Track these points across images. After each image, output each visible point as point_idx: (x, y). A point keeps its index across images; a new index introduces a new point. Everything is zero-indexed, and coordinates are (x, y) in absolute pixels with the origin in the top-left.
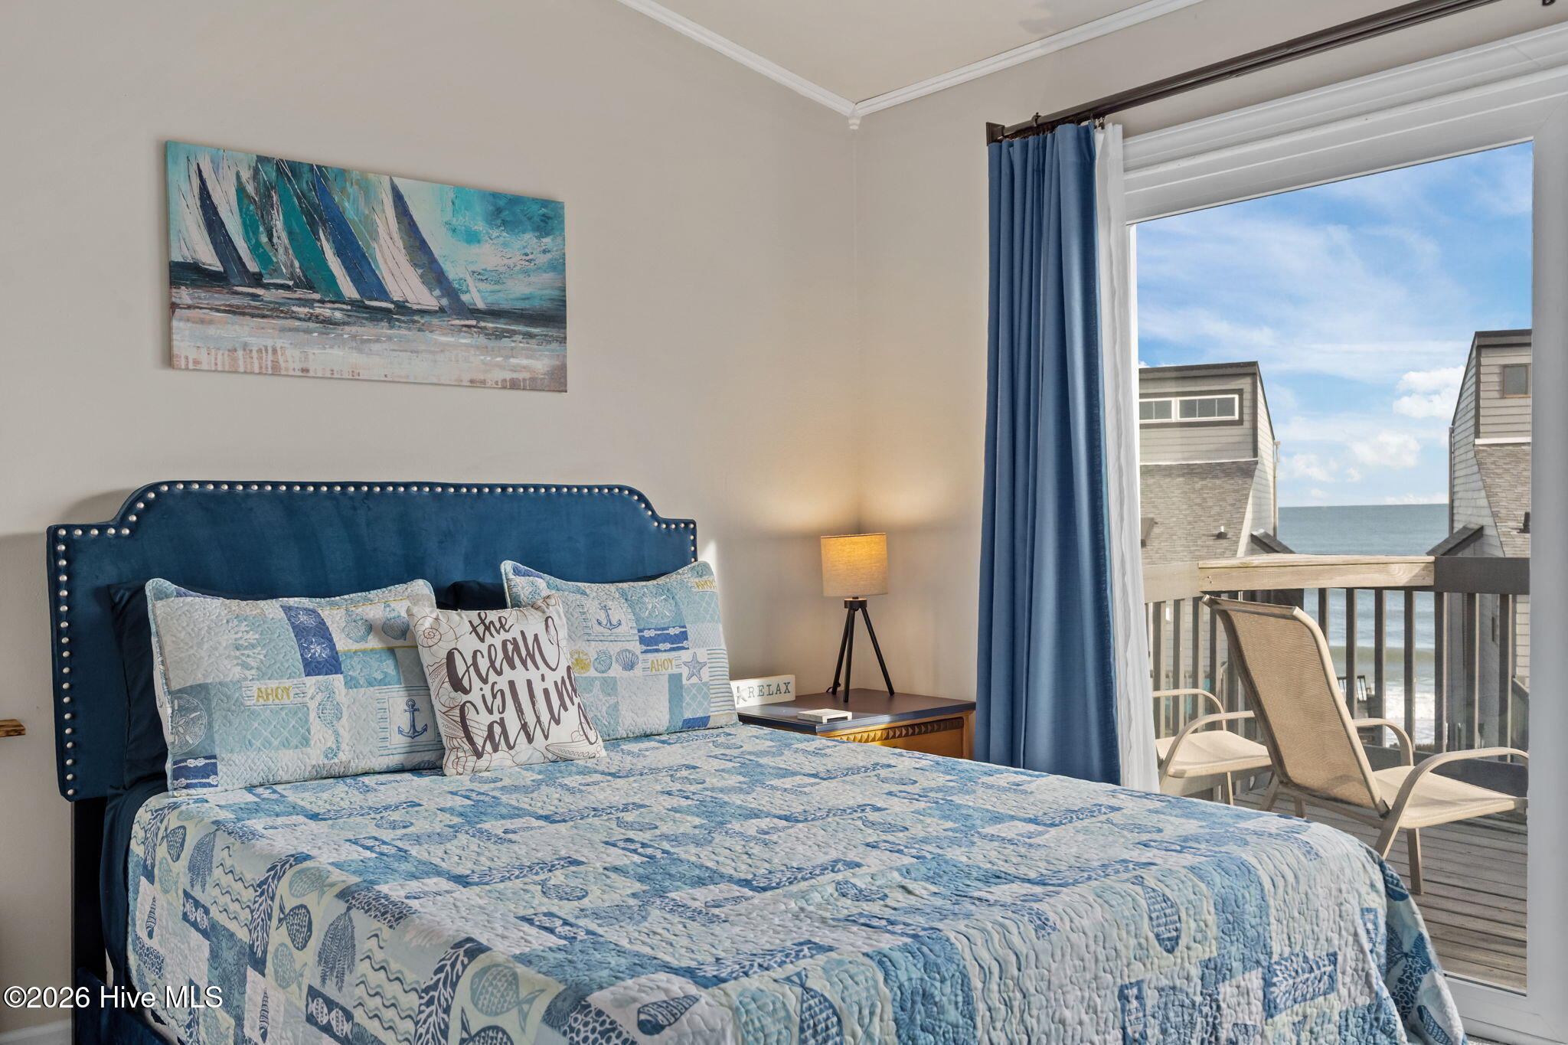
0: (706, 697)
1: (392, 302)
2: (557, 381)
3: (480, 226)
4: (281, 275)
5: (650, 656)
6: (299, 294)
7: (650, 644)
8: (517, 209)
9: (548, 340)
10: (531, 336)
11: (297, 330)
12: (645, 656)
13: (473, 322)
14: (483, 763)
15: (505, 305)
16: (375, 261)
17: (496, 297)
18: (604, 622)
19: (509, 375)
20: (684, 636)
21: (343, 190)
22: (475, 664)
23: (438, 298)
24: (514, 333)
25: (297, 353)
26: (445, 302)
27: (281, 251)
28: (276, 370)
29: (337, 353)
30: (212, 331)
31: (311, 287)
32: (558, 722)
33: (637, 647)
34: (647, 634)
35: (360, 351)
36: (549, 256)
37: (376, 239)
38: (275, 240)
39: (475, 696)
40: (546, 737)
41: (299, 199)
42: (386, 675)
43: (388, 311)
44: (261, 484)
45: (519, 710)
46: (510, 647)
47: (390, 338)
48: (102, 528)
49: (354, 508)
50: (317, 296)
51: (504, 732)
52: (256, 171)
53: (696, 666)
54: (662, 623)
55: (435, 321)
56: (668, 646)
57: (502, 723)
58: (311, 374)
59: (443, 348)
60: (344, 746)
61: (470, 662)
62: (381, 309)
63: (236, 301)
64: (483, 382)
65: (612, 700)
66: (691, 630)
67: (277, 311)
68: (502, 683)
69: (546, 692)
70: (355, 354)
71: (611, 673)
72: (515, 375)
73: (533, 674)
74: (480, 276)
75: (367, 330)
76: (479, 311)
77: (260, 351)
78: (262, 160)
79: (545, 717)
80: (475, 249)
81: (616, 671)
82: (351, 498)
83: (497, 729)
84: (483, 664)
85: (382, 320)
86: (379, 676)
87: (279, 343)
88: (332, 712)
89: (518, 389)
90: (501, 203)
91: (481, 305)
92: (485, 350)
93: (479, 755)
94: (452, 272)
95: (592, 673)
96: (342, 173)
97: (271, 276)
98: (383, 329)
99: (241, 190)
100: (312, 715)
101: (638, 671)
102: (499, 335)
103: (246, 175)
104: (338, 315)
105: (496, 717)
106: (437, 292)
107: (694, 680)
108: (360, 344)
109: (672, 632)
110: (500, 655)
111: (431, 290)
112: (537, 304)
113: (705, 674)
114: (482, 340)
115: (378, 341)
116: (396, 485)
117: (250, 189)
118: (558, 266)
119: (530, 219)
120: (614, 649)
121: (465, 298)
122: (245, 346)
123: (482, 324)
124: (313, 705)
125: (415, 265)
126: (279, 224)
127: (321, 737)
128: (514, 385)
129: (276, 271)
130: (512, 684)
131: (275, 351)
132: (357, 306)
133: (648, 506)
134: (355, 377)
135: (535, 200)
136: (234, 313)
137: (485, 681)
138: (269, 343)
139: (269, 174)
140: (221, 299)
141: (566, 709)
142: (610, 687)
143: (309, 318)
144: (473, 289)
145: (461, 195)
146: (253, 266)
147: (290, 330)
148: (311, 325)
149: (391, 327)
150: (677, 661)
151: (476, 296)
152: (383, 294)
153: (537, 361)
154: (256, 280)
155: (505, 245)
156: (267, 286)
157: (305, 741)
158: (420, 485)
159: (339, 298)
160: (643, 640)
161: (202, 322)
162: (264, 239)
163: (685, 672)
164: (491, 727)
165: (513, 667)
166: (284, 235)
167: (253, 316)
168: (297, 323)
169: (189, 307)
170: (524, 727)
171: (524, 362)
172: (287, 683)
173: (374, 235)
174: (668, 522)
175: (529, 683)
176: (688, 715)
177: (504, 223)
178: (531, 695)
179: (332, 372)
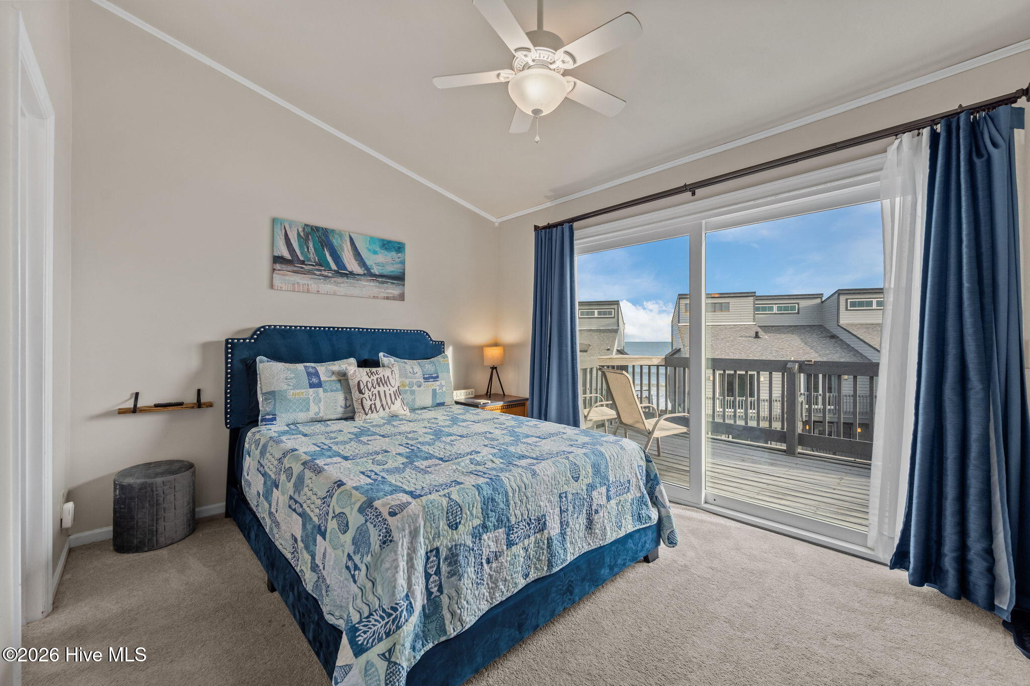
0: (444, 396)
1: (348, 271)
2: (401, 297)
3: (378, 249)
4: (311, 261)
5: (426, 383)
6: (317, 267)
7: (426, 379)
8: (390, 245)
9: (399, 285)
10: (394, 283)
11: (316, 279)
12: (425, 383)
13: (375, 279)
14: (368, 417)
15: (385, 274)
16: (343, 258)
17: (382, 271)
18: (412, 372)
19: (386, 295)
20: (438, 377)
21: (333, 236)
22: (367, 385)
23: (363, 271)
24: (388, 282)
25: (316, 286)
26: (365, 272)
27: (311, 254)
28: (308, 291)
29: (329, 286)
30: (287, 278)
31: (321, 266)
32: (394, 404)
33: (422, 380)
34: (425, 376)
35: (337, 286)
36: (400, 259)
37: (343, 252)
38: (310, 250)
39: (366, 396)
40: (390, 409)
41: (318, 237)
42: (337, 388)
43: (347, 274)
44: (301, 327)
45: (381, 400)
46: (379, 380)
47: (347, 282)
48: (244, 340)
49: (332, 335)
50: (323, 268)
51: (375, 407)
52: (304, 228)
53: (441, 386)
54: (431, 373)
55: (362, 278)
56: (432, 380)
57: (375, 404)
58: (320, 292)
59: (365, 286)
60: (321, 411)
61: (365, 384)
62: (345, 273)
63: (295, 269)
64: (377, 297)
65: (413, 397)
66: (440, 375)
67: (309, 272)
68: (376, 391)
69: (390, 394)
70: (335, 287)
71: (413, 388)
72: (388, 295)
73: (386, 388)
74: (377, 264)
75: (340, 280)
76: (376, 275)
77: (303, 285)
78: (306, 225)
79: (389, 402)
80: (376, 256)
81: (415, 388)
82: (331, 332)
83: (373, 406)
84: (370, 385)
85: (344, 277)
86: (335, 389)
87: (309, 282)
88: (318, 400)
89: (389, 299)
90: (385, 243)
91: (377, 273)
92: (378, 287)
93: (366, 414)
94: (368, 263)
95: (407, 388)
96: (333, 231)
97: (308, 262)
98: (345, 279)
99: (299, 234)
100: (311, 401)
101: (422, 388)
102: (383, 283)
103: (300, 230)
104: (330, 274)
105: (373, 402)
106: (363, 269)
107: (441, 391)
108: (337, 284)
109: (434, 375)
110: (376, 382)
111: (361, 268)
112: (396, 274)
113: (444, 389)
114: (377, 284)
115: (343, 283)
116: (346, 328)
117: (302, 234)
118: (403, 263)
119: (394, 248)
120: (415, 381)
121: (372, 271)
122: (298, 283)
123: (378, 279)
124: (311, 398)
125: (356, 260)
126: (311, 245)
127: (313, 409)
128: (387, 298)
129: (309, 260)
130: (379, 392)
131: (308, 285)
132: (337, 272)
133: (429, 337)
134: (335, 294)
135: (396, 242)
136: (295, 273)
137: (370, 391)
138: (306, 282)
139: (308, 230)
140: (290, 268)
141: (397, 400)
142: (413, 392)
143: (321, 275)
144: (375, 268)
145: (372, 240)
146: (301, 258)
147: (314, 278)
148: (321, 277)
149: (348, 279)
150: (435, 385)
151: (376, 270)
152: (345, 269)
153: (394, 291)
154: (303, 262)
155: (386, 255)
156: (306, 265)
157: (308, 410)
158: (355, 328)
159: (330, 269)
160: (424, 378)
161: (284, 275)
162: (306, 250)
163: (438, 388)
164: (371, 405)
165: (379, 386)
166: (313, 249)
167: (301, 274)
168: (316, 277)
169: (279, 270)
170: (382, 405)
171: (391, 291)
172: (303, 391)
173: (343, 250)
174: (435, 342)
175: (385, 391)
176: (438, 402)
177: (386, 249)
178: (385, 395)
179: (327, 292)
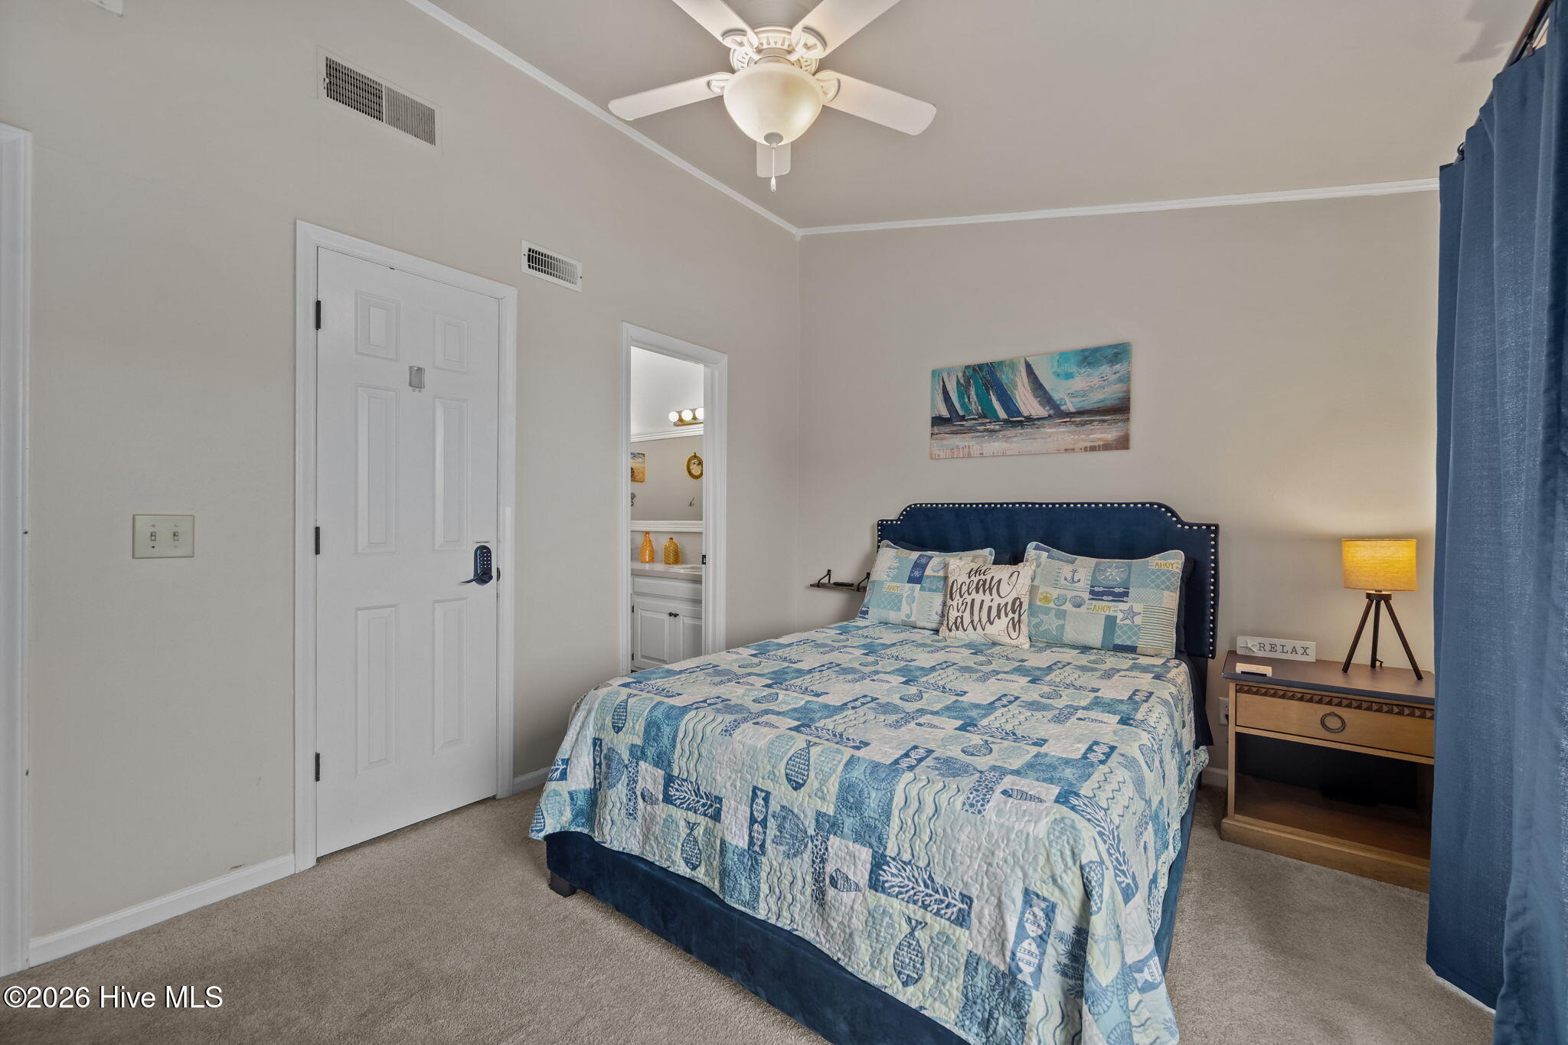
0: (1135, 634)
1: (1024, 417)
2: (1123, 443)
3: (1074, 369)
4: (973, 414)
5: (1094, 602)
6: (980, 421)
7: (1096, 595)
8: (1098, 355)
9: (1116, 422)
10: (1104, 421)
11: (978, 437)
12: (1090, 602)
13: (1068, 419)
14: (953, 634)
15: (1088, 407)
16: (1017, 401)
17: (1082, 404)
18: (1069, 578)
19: (1089, 444)
20: (1126, 594)
21: (1002, 371)
22: (961, 588)
23: (1048, 411)
24: (1093, 421)
25: (978, 447)
26: (1051, 412)
27: (973, 404)
28: (969, 456)
29: (996, 445)
30: (945, 442)
31: (985, 417)
32: (991, 623)
33: (1086, 596)
34: (1096, 589)
35: (1006, 441)
36: (1118, 375)
37: (1017, 390)
38: (971, 400)
39: (955, 603)
40: (984, 630)
41: (981, 379)
42: (938, 587)
43: (1021, 421)
44: (948, 504)
45: (972, 613)
46: (981, 582)
47: (1021, 434)
48: (892, 521)
49: (986, 514)
50: (988, 420)
51: (962, 622)
52: (965, 372)
53: (1131, 614)
54: (1111, 584)
55: (1046, 422)
56: (1111, 598)
57: (962, 618)
58: (985, 455)
59: (1050, 435)
60: (914, 615)
61: (959, 587)
62: (1018, 421)
63: (954, 428)
64: (1073, 450)
65: (1061, 622)
66: (1131, 591)
67: (971, 430)
68: (969, 599)
69: (990, 608)
70: (1004, 444)
71: (1064, 607)
72: (1093, 444)
73: (987, 597)
74: (1072, 395)
75: (1011, 432)
76: (1072, 413)
77: (963, 448)
78: (967, 367)
79: (984, 619)
80: (1070, 382)
81: (1068, 607)
82: (986, 510)
83: (959, 620)
84: (965, 588)
85: (1018, 426)
86: (934, 588)
87: (971, 444)
88: (911, 599)
89: (1095, 450)
90: (1087, 354)
91: (1072, 410)
92: (1073, 433)
93: (950, 630)
94: (1056, 396)
95: (1052, 605)
96: (1001, 363)
97: (969, 415)
98: (1019, 430)
99: (958, 382)
100: (904, 599)
101: (1083, 609)
102: (1083, 424)
103: (960, 375)
104: (997, 427)
105: (960, 614)
106: (1048, 408)
107: (1128, 622)
108: (1007, 439)
109: (1116, 590)
110: (974, 586)
111: (1044, 408)
112: (1108, 403)
113: (1138, 620)
114: (1073, 428)
115: (1016, 436)
116: (1008, 504)
117: (962, 381)
118: (1126, 379)
119: (1105, 358)
120: (1070, 594)
121: (1063, 408)
122: (957, 447)
123: (1073, 420)
124: (905, 595)
125: (1036, 397)
126: (973, 392)
127: (905, 608)
128: (1093, 449)
129: (971, 413)
130: (973, 600)
131: (969, 447)
132: (1006, 421)
133: (1174, 514)
134: (1004, 455)
135: (1109, 347)
136: (954, 434)
137: (961, 597)
138: (967, 444)
139: (970, 372)
140: (948, 429)
141: (999, 618)
142: (1061, 615)
143: (984, 431)
144: (1068, 402)
145: (1064, 357)
146: (961, 413)
147: (976, 437)
148: (985, 434)
149: (1023, 429)
150: (1118, 609)
151: (1069, 406)
152: (1019, 414)
153: (1109, 433)
154: (963, 418)
155: (1089, 375)
156: (966, 420)
157: (899, 609)
158: (1020, 504)
159: (998, 420)
160: (1092, 592)
161: (942, 439)
162: (967, 400)
163: (1120, 616)
164: (957, 618)
165: (977, 592)
166: (975, 397)
167: (960, 433)
168: (979, 434)
169: (937, 434)
170: (972, 622)
171: (1099, 436)
172: (898, 585)
173: (1015, 386)
174: (1191, 525)
175: (983, 601)
176: (1118, 642)
177: (1089, 364)
178: (981, 607)
179: (994, 453)
